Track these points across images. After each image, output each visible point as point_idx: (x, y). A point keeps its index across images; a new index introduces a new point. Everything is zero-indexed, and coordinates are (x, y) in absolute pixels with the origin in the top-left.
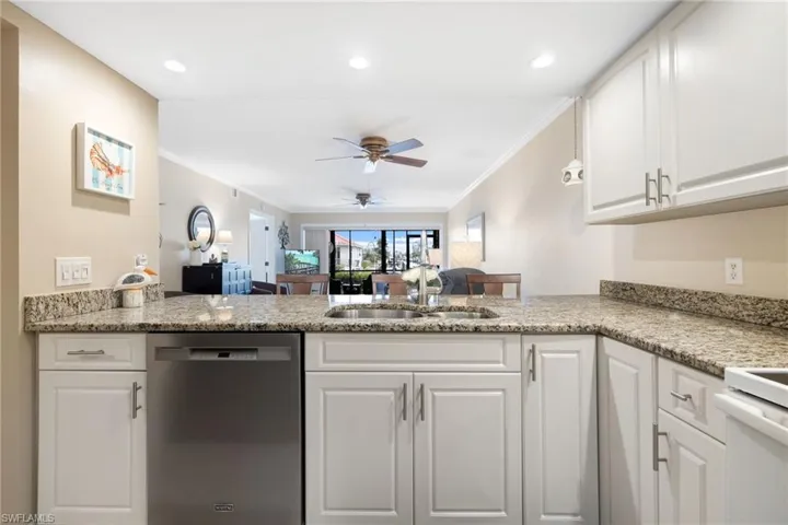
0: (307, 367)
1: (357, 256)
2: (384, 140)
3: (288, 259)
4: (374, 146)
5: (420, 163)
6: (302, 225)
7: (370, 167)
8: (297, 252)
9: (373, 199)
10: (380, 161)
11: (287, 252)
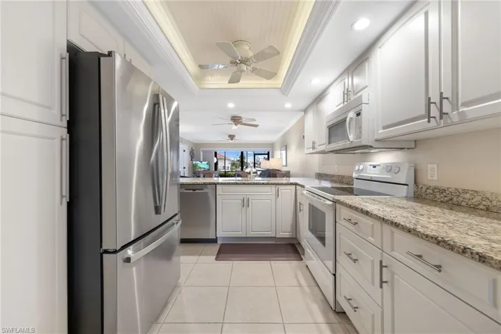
0: (217, 193)
1: (228, 165)
2: (240, 117)
3: (194, 166)
4: (236, 120)
5: (256, 126)
6: (201, 149)
7: (234, 127)
8: (198, 162)
9: (236, 138)
10: (239, 125)
11: (194, 162)
